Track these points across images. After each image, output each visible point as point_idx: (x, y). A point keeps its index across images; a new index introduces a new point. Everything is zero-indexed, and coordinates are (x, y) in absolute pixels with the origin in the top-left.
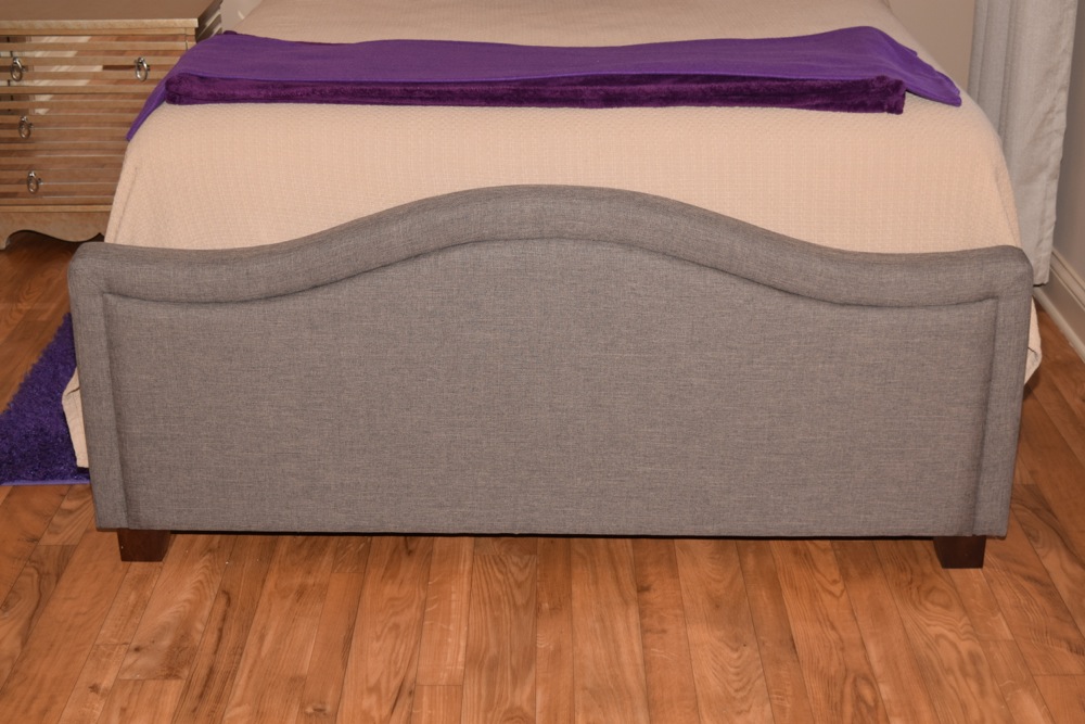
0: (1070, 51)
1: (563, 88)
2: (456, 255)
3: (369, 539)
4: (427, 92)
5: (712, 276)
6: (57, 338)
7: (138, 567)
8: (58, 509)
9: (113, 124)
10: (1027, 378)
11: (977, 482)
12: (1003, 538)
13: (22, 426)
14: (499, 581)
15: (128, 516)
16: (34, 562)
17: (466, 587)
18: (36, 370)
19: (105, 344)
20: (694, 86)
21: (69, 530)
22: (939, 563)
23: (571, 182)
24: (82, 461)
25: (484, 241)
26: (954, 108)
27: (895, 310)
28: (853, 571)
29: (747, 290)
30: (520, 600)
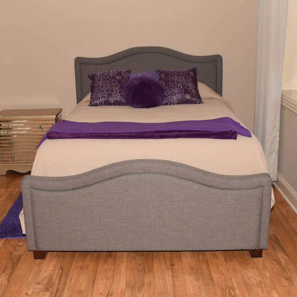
0: (279, 121)
1: (149, 134)
2: (122, 178)
3: (100, 252)
4: (114, 135)
5: (189, 182)
6: (18, 199)
7: (38, 261)
8: (18, 245)
9: (33, 142)
10: (271, 207)
11: (260, 235)
12: (267, 249)
13: (8, 223)
14: (134, 264)
15: (36, 247)
16: (11, 259)
17: (125, 265)
18: (12, 207)
19: (30, 202)
20: (183, 133)
21: (20, 251)
22: (250, 257)
23: (152, 158)
24: (24, 232)
25: (129, 174)
26: (250, 138)
27: (237, 190)
28: (228, 259)
29: (198, 186)
30: (140, 269)
